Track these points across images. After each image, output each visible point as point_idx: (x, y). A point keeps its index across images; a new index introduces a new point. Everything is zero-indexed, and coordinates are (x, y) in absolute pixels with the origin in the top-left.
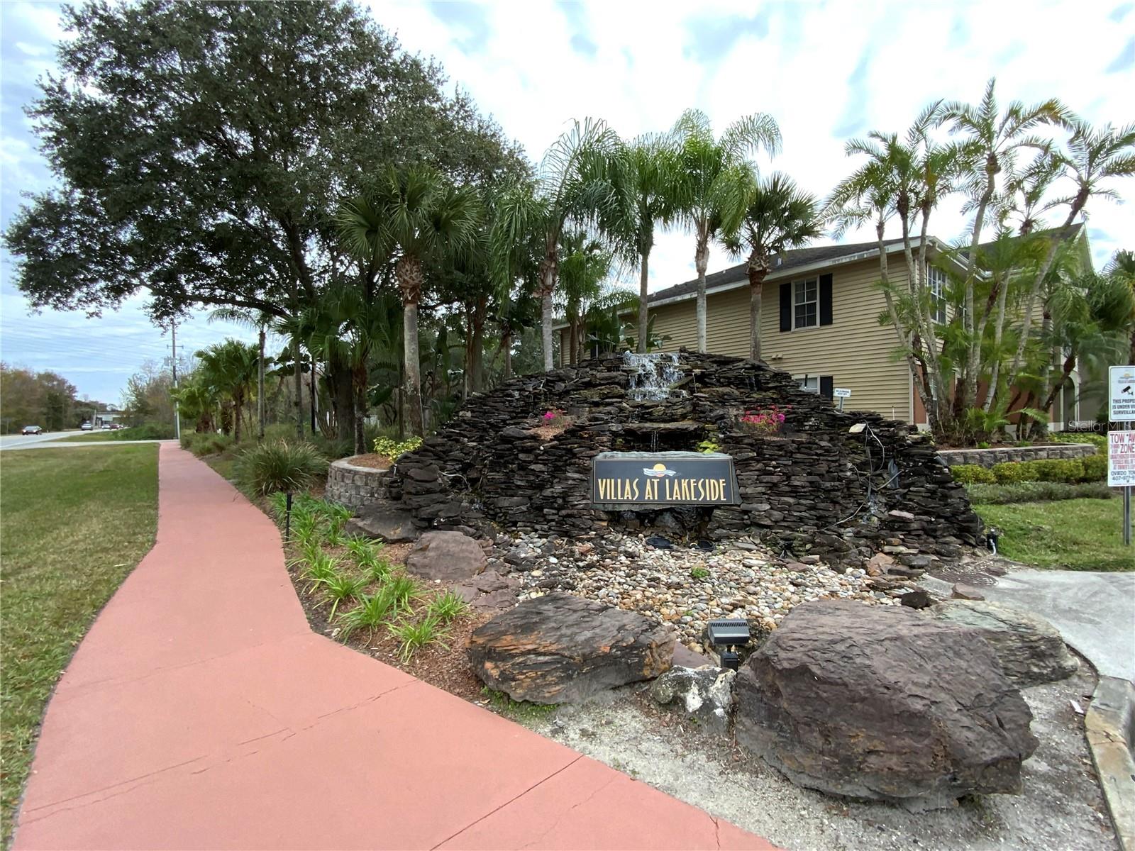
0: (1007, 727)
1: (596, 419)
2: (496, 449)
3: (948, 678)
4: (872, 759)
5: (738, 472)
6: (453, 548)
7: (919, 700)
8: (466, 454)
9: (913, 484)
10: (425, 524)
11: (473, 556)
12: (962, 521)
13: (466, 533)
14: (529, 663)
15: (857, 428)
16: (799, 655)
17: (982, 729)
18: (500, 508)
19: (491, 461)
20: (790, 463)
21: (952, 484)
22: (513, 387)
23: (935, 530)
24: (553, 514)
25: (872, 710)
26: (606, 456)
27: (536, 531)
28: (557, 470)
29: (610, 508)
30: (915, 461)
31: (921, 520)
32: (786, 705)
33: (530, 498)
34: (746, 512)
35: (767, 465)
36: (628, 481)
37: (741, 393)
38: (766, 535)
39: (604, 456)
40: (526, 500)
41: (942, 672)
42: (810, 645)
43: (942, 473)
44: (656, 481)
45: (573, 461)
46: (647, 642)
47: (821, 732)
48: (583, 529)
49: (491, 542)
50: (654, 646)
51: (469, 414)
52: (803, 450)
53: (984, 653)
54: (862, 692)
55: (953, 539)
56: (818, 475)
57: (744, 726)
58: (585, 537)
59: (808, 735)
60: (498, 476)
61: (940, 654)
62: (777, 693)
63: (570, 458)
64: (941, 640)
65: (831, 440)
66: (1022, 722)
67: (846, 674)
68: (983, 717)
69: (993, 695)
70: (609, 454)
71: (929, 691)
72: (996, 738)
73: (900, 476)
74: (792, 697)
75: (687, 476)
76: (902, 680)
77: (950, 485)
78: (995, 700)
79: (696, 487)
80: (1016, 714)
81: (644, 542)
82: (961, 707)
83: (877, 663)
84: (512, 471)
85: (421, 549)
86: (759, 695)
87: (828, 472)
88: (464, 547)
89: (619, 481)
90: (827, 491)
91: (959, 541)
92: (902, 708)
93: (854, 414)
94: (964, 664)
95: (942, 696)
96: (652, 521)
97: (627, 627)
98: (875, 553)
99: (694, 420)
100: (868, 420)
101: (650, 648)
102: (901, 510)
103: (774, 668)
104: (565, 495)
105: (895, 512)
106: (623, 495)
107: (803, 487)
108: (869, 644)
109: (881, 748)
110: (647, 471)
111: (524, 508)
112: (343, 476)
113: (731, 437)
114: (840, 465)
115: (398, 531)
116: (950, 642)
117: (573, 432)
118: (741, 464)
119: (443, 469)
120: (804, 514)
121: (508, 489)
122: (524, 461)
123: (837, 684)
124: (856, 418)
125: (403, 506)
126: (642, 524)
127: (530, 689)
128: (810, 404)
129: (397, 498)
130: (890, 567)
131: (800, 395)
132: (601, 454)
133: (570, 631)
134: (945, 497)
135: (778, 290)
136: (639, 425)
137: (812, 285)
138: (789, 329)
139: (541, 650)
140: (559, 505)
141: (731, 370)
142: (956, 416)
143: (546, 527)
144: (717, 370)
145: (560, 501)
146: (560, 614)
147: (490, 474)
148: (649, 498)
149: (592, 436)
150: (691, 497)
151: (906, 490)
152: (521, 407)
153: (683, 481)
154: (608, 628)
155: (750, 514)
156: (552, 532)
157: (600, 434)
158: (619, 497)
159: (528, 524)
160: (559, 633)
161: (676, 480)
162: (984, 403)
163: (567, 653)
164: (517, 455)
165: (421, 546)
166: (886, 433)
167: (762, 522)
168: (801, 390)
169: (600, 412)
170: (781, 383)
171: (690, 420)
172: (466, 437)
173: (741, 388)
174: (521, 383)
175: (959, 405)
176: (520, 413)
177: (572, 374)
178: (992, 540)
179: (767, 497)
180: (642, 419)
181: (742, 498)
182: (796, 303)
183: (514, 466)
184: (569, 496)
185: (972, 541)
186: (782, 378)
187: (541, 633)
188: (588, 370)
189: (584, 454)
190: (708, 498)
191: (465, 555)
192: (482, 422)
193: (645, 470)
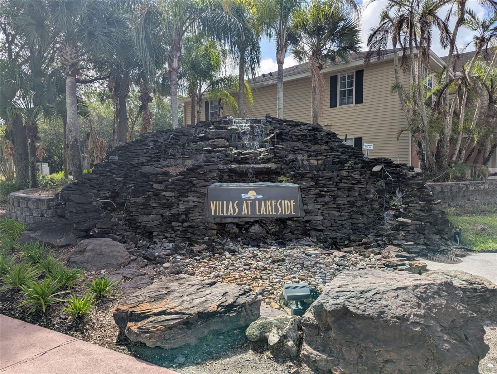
0: (470, 339)
1: (209, 161)
2: (136, 182)
3: (435, 311)
4: (389, 365)
5: (303, 195)
6: (105, 249)
7: (418, 325)
8: (114, 186)
9: (411, 202)
10: (84, 234)
11: (119, 254)
13: (115, 239)
14: (159, 320)
15: (377, 168)
16: (342, 301)
17: (455, 342)
18: (140, 223)
19: (133, 190)
20: (336, 189)
21: (435, 202)
22: (150, 139)
23: (424, 230)
24: (179, 226)
25: (388, 334)
26: (216, 186)
27: (166, 238)
28: (182, 195)
29: (218, 221)
30: (412, 188)
31: (416, 224)
32: (334, 335)
33: (162, 215)
34: (307, 222)
35: (321, 191)
36: (231, 202)
37: (305, 146)
38: (320, 236)
40: (158, 217)
42: (350, 295)
43: (428, 195)
44: (249, 202)
45: (193, 189)
46: (242, 302)
47: (356, 351)
48: (199, 236)
49: (133, 245)
50: (247, 304)
51: (117, 158)
52: (344, 181)
55: (434, 235)
56: (353, 197)
57: (307, 351)
58: (201, 241)
60: (138, 200)
62: (328, 328)
63: (191, 187)
65: (361, 175)
66: (479, 336)
67: (372, 311)
68: (456, 334)
69: (462, 320)
70: (218, 184)
71: (424, 319)
72: (463, 347)
73: (403, 198)
75: (270, 199)
76: (408, 313)
77: (433, 202)
78: (462, 323)
79: (276, 206)
80: (475, 331)
81: (241, 243)
82: (443, 329)
83: (391, 303)
84: (149, 196)
85: (80, 251)
86: (317, 330)
87: (359, 195)
88: (113, 249)
89: (225, 202)
90: (359, 207)
91: (438, 237)
92: (408, 331)
93: (375, 159)
95: (432, 322)
96: (247, 230)
97: (229, 293)
98: (387, 245)
99: (275, 163)
100: (384, 163)
101: (245, 306)
102: (403, 217)
104: (187, 212)
105: (400, 219)
106: (227, 212)
107: (344, 205)
108: (386, 292)
110: (244, 196)
111: (158, 222)
112: (19, 203)
113: (299, 173)
114: (367, 190)
115: (62, 240)
117: (193, 170)
118: (305, 191)
119: (97, 196)
120: (344, 222)
121: (146, 208)
122: (157, 190)
123: (368, 318)
124: (376, 162)
125: (66, 222)
126: (240, 231)
128: (348, 152)
129: (62, 216)
130: (397, 253)
131: (342, 147)
132: (213, 185)
133: (188, 298)
134: (430, 210)
135: (330, 79)
136: (239, 166)
137: (352, 77)
138: (336, 106)
139: (169, 311)
140: (183, 219)
141: (299, 130)
142: (437, 162)
143: (173, 235)
144: (290, 130)
145: (183, 217)
146: (183, 287)
147: (132, 199)
148: (245, 213)
149: (206, 172)
150: (272, 212)
151: (407, 206)
152: (155, 153)
153: (267, 201)
154: (216, 294)
155: (310, 223)
156: (178, 238)
157: (211, 171)
158: (225, 214)
159: (161, 233)
160: (182, 300)
161: (263, 201)
162: (453, 154)
163: (187, 312)
164: (152, 185)
165: (80, 249)
166: (394, 171)
167: (318, 228)
168: (343, 145)
169: (212, 157)
170: (330, 139)
171: (272, 162)
172: (114, 174)
173: (305, 143)
174: (155, 136)
175: (438, 155)
176: (154, 158)
177: (192, 131)
178: (457, 236)
179: (321, 211)
180: (240, 162)
181: (305, 212)
182: (341, 89)
183: (150, 193)
184: (189, 213)
185: (446, 237)
186: (332, 136)
187: (169, 300)
188: (203, 128)
189: (201, 184)
190: (284, 213)
191: (113, 254)
192: (127, 164)
193: (242, 195)
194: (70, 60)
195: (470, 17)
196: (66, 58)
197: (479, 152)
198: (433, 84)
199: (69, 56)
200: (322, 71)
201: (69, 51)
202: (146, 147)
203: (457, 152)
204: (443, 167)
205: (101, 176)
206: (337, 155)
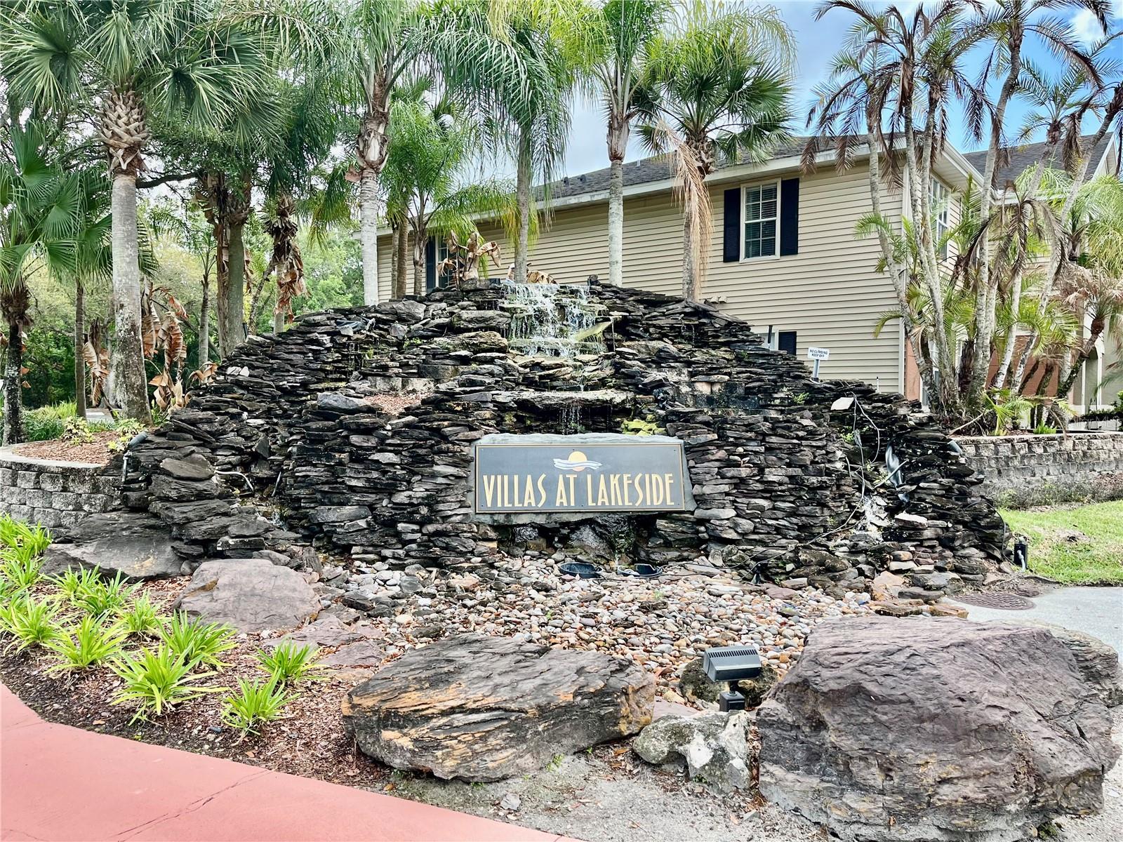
0: (1087, 736)
1: (472, 383)
2: (308, 428)
3: (1026, 685)
4: (945, 789)
5: (692, 463)
6: (260, 584)
7: (997, 711)
8: (247, 438)
9: (923, 478)
10: (198, 550)
11: (296, 595)
12: (985, 527)
13: (276, 562)
14: (456, 724)
15: (842, 404)
16: (848, 671)
17: (1063, 740)
18: (320, 524)
19: (300, 448)
20: (762, 449)
21: (972, 478)
22: (321, 329)
23: (953, 539)
24: (413, 531)
25: (944, 729)
26: (493, 440)
27: (384, 559)
28: (417, 463)
29: (501, 519)
30: (922, 448)
31: (936, 526)
32: (833, 739)
33: (372, 507)
34: (702, 521)
35: (731, 453)
36: (529, 478)
37: (680, 350)
38: (730, 554)
39: (490, 440)
40: (364, 511)
41: (1018, 679)
42: (861, 659)
43: (957, 463)
44: (572, 477)
45: (443, 447)
46: (622, 685)
47: (880, 766)
48: (462, 554)
49: (316, 576)
50: (630, 691)
51: (245, 372)
52: (780, 431)
53: (1060, 655)
54: (932, 708)
55: (973, 551)
56: (800, 466)
57: (772, 775)
58: (466, 565)
59: (864, 773)
60: (313, 473)
61: (1014, 660)
62: (820, 725)
63: (438, 443)
64: (1014, 643)
65: (814, 418)
66: (1103, 730)
67: (910, 688)
68: (1063, 727)
69: (1073, 702)
70: (497, 437)
71: (1007, 700)
72: (1077, 749)
73: (902, 469)
74: (842, 727)
76: (977, 689)
77: (968, 479)
78: (1074, 707)
79: (631, 486)
80: (1096, 721)
81: (557, 571)
82: (1041, 718)
83: (945, 671)
84: (340, 463)
85: (203, 588)
86: (793, 733)
87: (813, 462)
88: (279, 582)
89: (516, 478)
90: (812, 489)
91: (982, 554)
92: (981, 721)
93: (837, 384)
94: (1040, 669)
95: (1020, 706)
96: (565, 540)
97: (588, 669)
98: (879, 572)
99: (618, 387)
100: (857, 392)
101: (626, 694)
102: (909, 512)
103: (816, 691)
104: (431, 501)
105: (903, 516)
106: (521, 500)
107: (781, 484)
108: (933, 652)
109: (956, 774)
110: (558, 463)
111: (362, 523)
113: (676, 413)
114: (828, 453)
115: (147, 563)
116: (1023, 644)
117: (438, 403)
118: (695, 452)
119: (213, 462)
120: (782, 522)
121: (335, 494)
122: (361, 448)
123: (901, 702)
124: (840, 389)
125: (152, 522)
126: (550, 544)
127: (464, 760)
128: (776, 368)
129: (140, 508)
130: (900, 590)
131: (762, 356)
132: (486, 438)
133: (506, 680)
134: (963, 495)
135: (722, 197)
136: (537, 394)
137: (770, 193)
138: (736, 258)
139: (471, 705)
140: (423, 516)
141: (664, 314)
142: (962, 391)
143: (401, 552)
144: (645, 314)
145: (424, 510)
146: (481, 659)
147: (300, 468)
148: (562, 503)
149: (469, 408)
150: (623, 501)
151: (914, 487)
152: (334, 362)
153: (612, 476)
154: (562, 672)
155: (708, 525)
156: (412, 560)
157: (479, 406)
158: (517, 504)
159: (371, 549)
160: (491, 683)
161: (602, 476)
162: (998, 374)
163: (513, 706)
164: (347, 437)
165: (203, 584)
166: (880, 411)
167: (725, 536)
168: (764, 349)
169: (476, 373)
170: (735, 336)
171: (610, 387)
172: (244, 409)
173: (680, 343)
174: (333, 322)
175: (966, 376)
176: (331, 372)
177: (417, 311)
178: (1020, 552)
179: (731, 498)
180: (539, 386)
181: (697, 501)
182: (748, 220)
183: (343, 456)
184: (438, 502)
185: (997, 554)
186: (737, 329)
187: (463, 685)
188: (443, 305)
189: (461, 436)
190: (649, 503)
191: (282, 595)
192: (269, 386)
193: (556, 461)
194: (126, 137)
195: (1030, 77)
196: (117, 130)
197: (1049, 369)
198: (948, 215)
199: (124, 127)
200: (708, 178)
201: (122, 114)
202: (314, 347)
203: (1004, 370)
204: (977, 403)
205: (217, 414)
206: (756, 373)
